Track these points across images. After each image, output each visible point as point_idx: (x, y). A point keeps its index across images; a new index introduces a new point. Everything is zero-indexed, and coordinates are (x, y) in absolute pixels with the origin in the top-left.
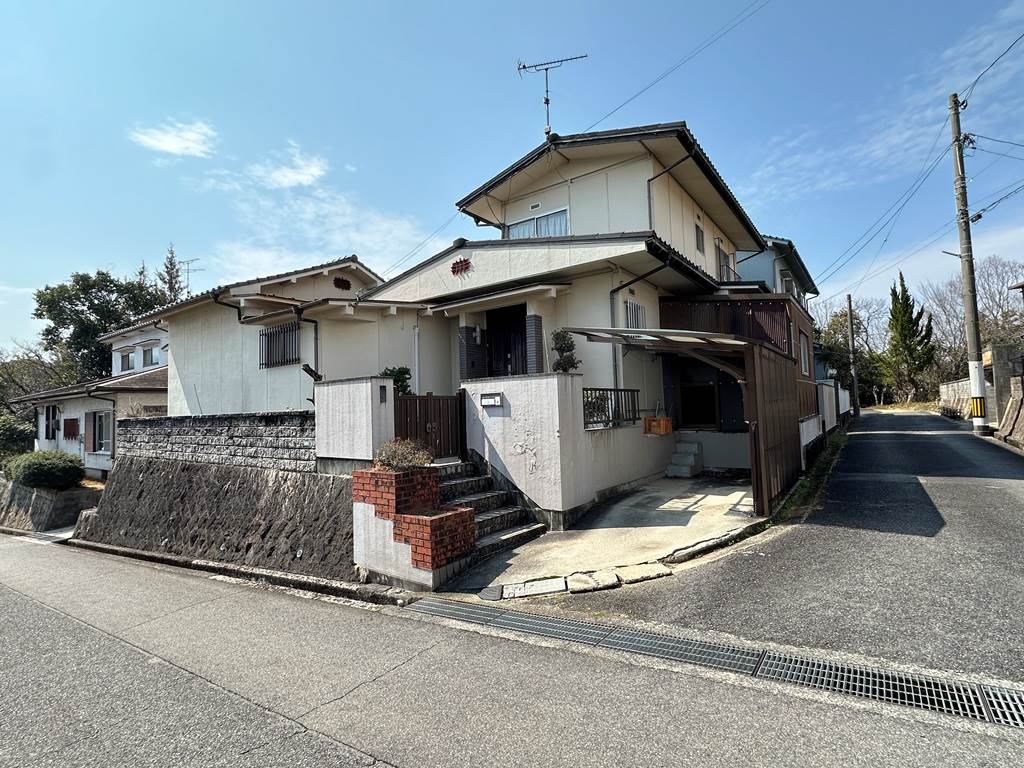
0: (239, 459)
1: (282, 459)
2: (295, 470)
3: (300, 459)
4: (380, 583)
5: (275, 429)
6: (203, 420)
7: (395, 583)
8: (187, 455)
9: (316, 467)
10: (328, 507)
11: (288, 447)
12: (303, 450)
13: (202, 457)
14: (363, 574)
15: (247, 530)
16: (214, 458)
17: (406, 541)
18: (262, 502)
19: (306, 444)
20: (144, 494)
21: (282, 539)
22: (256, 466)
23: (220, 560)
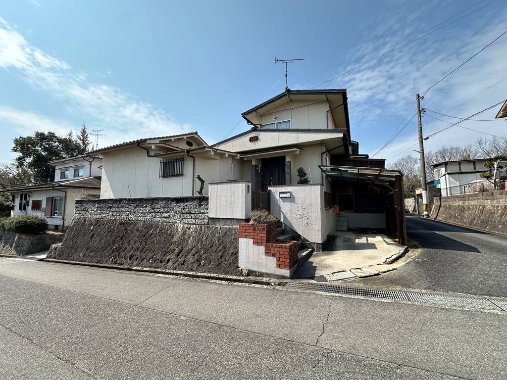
0: (158, 219)
1: (186, 218)
2: (195, 224)
3: (198, 219)
4: (256, 276)
5: (182, 205)
6: (135, 200)
7: (265, 275)
8: (124, 217)
9: (208, 222)
10: (218, 241)
11: (190, 213)
12: (201, 215)
13: (133, 218)
14: (245, 272)
15: (166, 252)
16: (142, 218)
17: (273, 256)
18: (175, 239)
19: (202, 211)
20: (95, 236)
21: (190, 256)
22: (169, 222)
23: (150, 267)
